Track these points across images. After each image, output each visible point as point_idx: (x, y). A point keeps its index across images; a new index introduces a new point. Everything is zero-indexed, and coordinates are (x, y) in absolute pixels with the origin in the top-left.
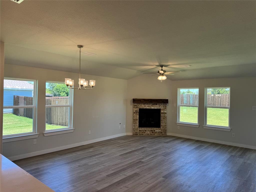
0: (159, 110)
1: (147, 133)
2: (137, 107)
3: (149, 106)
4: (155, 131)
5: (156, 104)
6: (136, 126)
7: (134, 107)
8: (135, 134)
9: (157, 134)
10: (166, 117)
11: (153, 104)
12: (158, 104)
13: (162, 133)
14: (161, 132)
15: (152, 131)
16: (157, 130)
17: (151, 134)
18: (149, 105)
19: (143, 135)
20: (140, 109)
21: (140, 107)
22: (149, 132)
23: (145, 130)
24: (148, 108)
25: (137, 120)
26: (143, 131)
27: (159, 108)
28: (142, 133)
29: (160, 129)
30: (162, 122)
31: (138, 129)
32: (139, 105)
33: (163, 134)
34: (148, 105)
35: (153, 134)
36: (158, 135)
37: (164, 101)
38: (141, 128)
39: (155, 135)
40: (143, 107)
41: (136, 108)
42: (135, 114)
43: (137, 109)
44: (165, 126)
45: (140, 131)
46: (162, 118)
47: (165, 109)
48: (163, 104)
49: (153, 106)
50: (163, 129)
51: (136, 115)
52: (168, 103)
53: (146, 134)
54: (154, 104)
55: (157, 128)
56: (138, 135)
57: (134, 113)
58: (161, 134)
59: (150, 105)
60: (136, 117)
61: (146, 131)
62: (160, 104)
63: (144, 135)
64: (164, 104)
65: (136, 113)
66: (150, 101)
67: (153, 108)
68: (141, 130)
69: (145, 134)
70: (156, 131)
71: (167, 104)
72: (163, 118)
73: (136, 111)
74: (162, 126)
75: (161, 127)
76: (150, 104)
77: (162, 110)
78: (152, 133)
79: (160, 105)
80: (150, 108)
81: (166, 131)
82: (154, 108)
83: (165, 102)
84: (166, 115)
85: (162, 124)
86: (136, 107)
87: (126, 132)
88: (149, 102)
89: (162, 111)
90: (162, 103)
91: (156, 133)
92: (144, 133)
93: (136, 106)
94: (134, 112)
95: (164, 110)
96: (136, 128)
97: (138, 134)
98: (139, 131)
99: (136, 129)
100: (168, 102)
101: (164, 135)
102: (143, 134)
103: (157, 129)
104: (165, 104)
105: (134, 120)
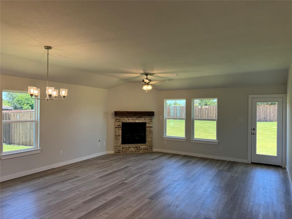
0: (144, 124)
1: (131, 150)
2: (119, 121)
3: (133, 120)
4: (139, 147)
5: (142, 117)
6: (119, 142)
7: (116, 121)
8: (118, 152)
9: (142, 151)
10: (152, 131)
11: (137, 118)
12: (143, 117)
13: (147, 149)
14: (147, 148)
15: (136, 147)
16: (142, 147)
17: (135, 151)
18: (133, 119)
19: (126, 153)
20: (122, 123)
21: (122, 121)
22: (133, 149)
23: (129, 147)
24: (132, 121)
25: (119, 136)
26: (127, 148)
27: (145, 122)
28: (126, 150)
29: (145, 145)
30: (148, 137)
31: (120, 146)
32: (122, 118)
33: (149, 151)
34: (132, 119)
35: (138, 151)
36: (143, 151)
37: (150, 113)
38: (124, 145)
39: (140, 152)
40: (126, 121)
41: (118, 122)
42: (117, 129)
43: (119, 123)
44: (151, 141)
45: (123, 148)
46: (147, 133)
47: (151, 122)
48: (148, 117)
49: (138, 119)
50: (149, 145)
51: (119, 130)
52: (154, 116)
53: (129, 152)
54: (139, 117)
55: (143, 144)
56: (121, 153)
57: (116, 128)
58: (147, 150)
59: (134, 119)
60: (119, 132)
61: (129, 148)
62: (146, 117)
63: (128, 153)
64: (149, 117)
65: (119, 128)
66: (134, 113)
67: (137, 121)
68: (124, 147)
69: (129, 151)
70: (141, 147)
71: (153, 117)
72: (148, 132)
73: (118, 125)
74: (148, 141)
75: (147, 143)
76: (134, 117)
77: (148, 124)
78: (137, 149)
79: (145, 118)
80: (134, 122)
81: (152, 147)
82: (139, 121)
83: (151, 115)
84: (152, 129)
85: (147, 139)
86: (118, 121)
87: (107, 150)
88: (134, 114)
89: (147, 125)
90: (148, 116)
91: (141, 149)
92: (128, 150)
93: (119, 119)
94: (116, 127)
95: (149, 123)
96: (118, 145)
97: (121, 151)
98: (121, 148)
99: (118, 146)
100: (154, 114)
101: (149, 152)
102: (126, 152)
103: (142, 145)
104: (150, 117)
105: (116, 136)
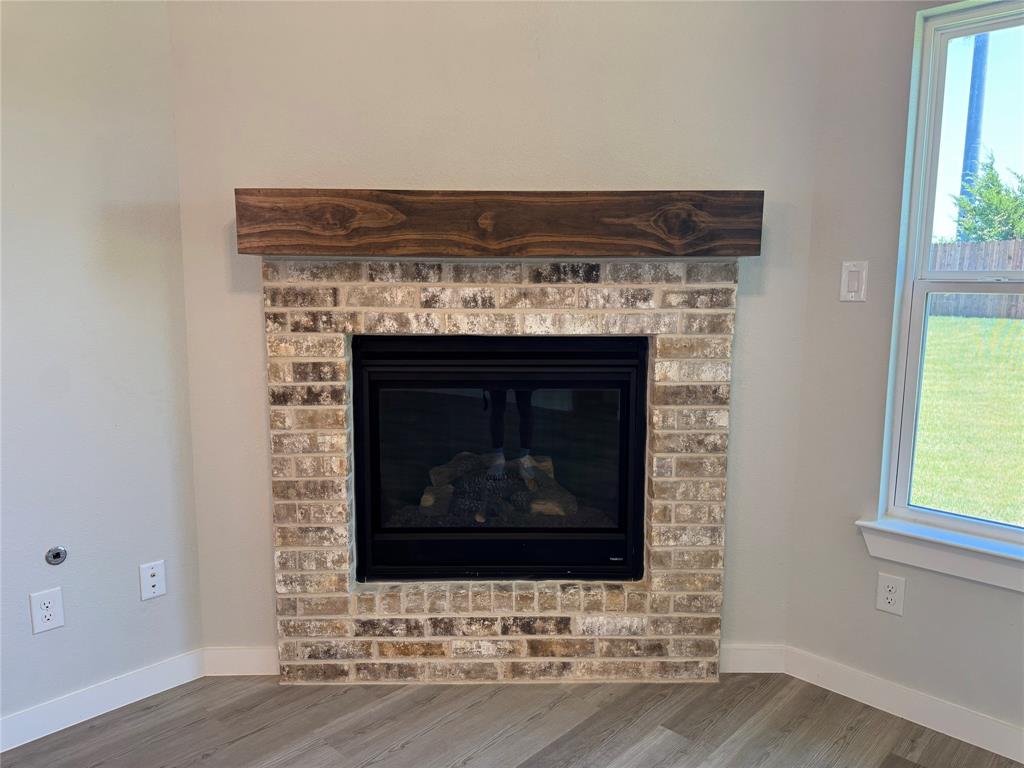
0: (632, 352)
1: (465, 654)
2: (315, 317)
3: (488, 303)
4: (563, 624)
5: (591, 275)
6: (321, 564)
7: (276, 318)
8: (312, 673)
9: (590, 670)
10: (715, 449)
11: (537, 277)
12: (606, 270)
13: (657, 648)
14: (651, 636)
15: (527, 626)
16: (601, 621)
17: (517, 670)
18: (490, 289)
19: (410, 681)
21: (353, 316)
22: (487, 647)
23: (435, 623)
24: (466, 324)
25: (324, 489)
26: (413, 628)
27: (631, 329)
28: (405, 651)
29: (635, 607)
30: (665, 514)
31: (342, 607)
32: (345, 287)
33: (676, 668)
34: (468, 291)
35: (545, 671)
36: (605, 670)
37: (703, 219)
38: (382, 586)
39: (568, 679)
40: (402, 321)
41: (296, 327)
42: (288, 411)
43: (312, 338)
44: (710, 559)
45: (368, 626)
46: (660, 464)
47: (715, 339)
48: (677, 267)
49: (540, 301)
50: (678, 607)
51: (312, 421)
52: (756, 250)
53: (446, 672)
54: (557, 274)
55: (600, 589)
56: (351, 680)
57: (280, 398)
58: (654, 660)
59: (501, 291)
60: (314, 447)
61: (446, 627)
62: (646, 267)
63: (424, 680)
64: (691, 275)
65: (313, 397)
66: (485, 222)
67: (535, 324)
68: (380, 614)
69: (434, 661)
70: (581, 622)
71: (744, 263)
72: (672, 459)
73: (300, 371)
74: (662, 560)
75: (656, 578)
76: (495, 274)
77: (666, 353)
78: (535, 649)
79: (634, 277)
80: (500, 330)
81: (712, 625)
82: (558, 321)
83: (713, 235)
84: (721, 418)
85: (658, 538)
86: (298, 313)
88: (482, 234)
89: (664, 372)
90: (669, 253)
91: (586, 648)
92: (429, 650)
93: (306, 296)
94: (277, 385)
95: (691, 348)
96: (314, 594)
97: (346, 664)
98: (352, 627)
99: (312, 609)
100: (756, 233)
101: (683, 678)
102: (406, 671)
103: (594, 607)
104: (705, 263)
105: (281, 490)
